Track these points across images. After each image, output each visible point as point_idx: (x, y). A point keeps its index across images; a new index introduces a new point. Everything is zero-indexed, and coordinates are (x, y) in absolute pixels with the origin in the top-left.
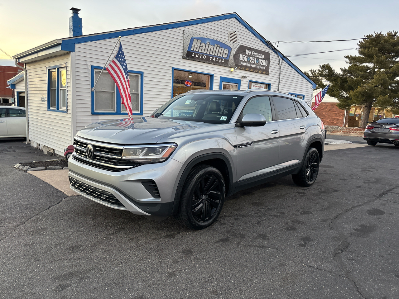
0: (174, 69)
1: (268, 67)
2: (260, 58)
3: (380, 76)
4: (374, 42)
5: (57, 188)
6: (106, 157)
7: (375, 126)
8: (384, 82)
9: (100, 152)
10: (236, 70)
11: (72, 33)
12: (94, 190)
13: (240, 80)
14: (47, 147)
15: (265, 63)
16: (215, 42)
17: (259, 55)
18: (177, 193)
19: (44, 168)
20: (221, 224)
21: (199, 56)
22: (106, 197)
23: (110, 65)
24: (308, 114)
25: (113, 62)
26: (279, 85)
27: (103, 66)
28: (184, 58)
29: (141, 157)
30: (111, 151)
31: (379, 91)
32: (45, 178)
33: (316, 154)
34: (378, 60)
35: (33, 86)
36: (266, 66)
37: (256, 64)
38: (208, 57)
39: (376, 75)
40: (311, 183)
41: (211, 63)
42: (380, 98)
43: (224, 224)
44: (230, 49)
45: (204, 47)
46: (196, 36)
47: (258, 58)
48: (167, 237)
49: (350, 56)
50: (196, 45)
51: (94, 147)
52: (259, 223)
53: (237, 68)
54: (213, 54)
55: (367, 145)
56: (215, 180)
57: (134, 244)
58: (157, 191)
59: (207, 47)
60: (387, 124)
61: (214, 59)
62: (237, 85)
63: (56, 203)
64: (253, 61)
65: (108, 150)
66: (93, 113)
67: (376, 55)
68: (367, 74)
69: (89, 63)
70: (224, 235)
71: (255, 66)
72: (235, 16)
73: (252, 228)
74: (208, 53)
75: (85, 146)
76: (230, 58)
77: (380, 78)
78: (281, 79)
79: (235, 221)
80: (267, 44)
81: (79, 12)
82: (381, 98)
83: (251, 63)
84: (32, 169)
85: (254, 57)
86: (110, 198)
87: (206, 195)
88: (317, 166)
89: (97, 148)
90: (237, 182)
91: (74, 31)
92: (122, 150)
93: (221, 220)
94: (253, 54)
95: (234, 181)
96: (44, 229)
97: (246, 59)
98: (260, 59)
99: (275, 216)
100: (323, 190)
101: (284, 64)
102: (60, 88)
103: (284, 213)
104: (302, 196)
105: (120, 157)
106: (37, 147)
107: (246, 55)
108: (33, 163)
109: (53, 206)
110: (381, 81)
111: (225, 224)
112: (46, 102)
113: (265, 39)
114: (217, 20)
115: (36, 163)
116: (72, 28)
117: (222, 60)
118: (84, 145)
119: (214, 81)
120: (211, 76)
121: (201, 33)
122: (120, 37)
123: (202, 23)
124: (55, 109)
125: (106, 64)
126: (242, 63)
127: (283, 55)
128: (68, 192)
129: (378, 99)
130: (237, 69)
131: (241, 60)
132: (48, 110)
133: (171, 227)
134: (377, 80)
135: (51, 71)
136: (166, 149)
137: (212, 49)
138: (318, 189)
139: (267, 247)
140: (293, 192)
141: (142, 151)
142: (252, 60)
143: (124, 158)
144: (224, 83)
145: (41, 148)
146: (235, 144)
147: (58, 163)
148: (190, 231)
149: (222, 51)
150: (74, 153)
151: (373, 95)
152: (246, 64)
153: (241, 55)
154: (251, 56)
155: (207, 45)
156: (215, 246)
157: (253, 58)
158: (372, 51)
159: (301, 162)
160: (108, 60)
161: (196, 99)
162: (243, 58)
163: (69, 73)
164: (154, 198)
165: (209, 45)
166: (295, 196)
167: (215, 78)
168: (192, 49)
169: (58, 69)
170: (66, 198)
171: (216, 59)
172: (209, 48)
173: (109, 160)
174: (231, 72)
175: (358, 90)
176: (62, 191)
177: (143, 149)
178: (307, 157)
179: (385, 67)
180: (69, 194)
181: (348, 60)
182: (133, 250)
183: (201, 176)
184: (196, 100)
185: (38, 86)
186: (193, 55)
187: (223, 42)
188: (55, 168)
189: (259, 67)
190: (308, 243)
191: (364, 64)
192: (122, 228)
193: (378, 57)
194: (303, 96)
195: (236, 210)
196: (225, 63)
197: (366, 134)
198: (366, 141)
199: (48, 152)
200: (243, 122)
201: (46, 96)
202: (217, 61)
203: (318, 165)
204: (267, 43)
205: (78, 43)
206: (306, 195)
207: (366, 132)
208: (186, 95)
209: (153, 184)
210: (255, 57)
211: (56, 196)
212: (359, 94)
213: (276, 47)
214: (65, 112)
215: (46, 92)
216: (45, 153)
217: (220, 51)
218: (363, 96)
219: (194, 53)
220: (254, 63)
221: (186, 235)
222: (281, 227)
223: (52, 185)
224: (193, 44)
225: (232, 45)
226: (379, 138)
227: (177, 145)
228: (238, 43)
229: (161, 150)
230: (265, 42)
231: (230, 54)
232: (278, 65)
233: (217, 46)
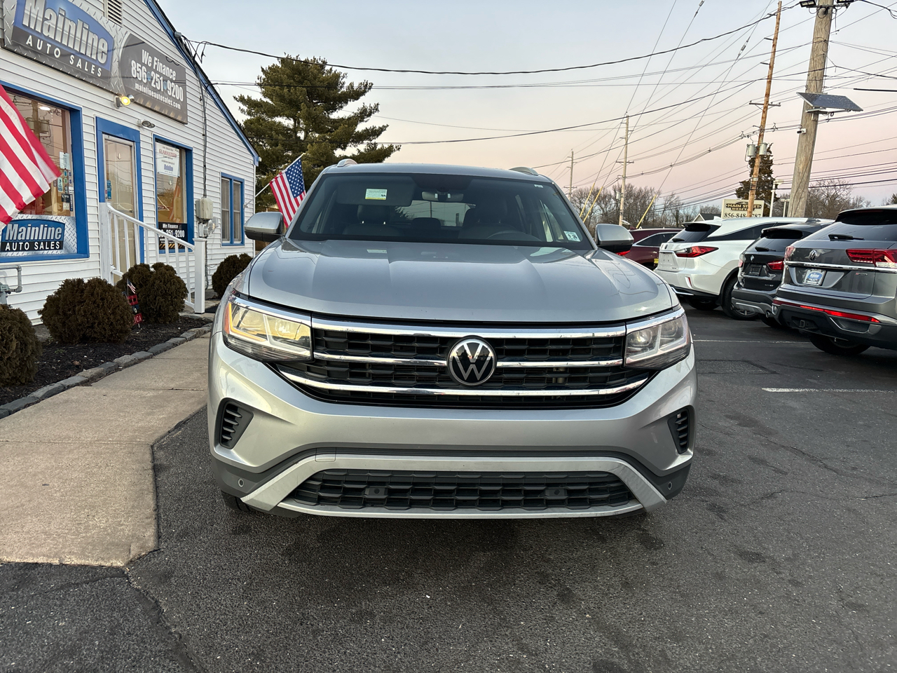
1: (184, 105)
2: (169, 78)
4: (296, 76)
13: (138, 133)
15: (178, 92)
16: (78, 14)
17: (167, 71)
21: (45, 47)
26: (205, 151)
28: (7, 47)
29: (659, 350)
34: (310, 114)
36: (182, 100)
37: (163, 93)
38: (66, 53)
41: (71, 72)
44: (110, 41)
45: (54, 21)
47: (165, 78)
49: (246, 98)
50: (33, 10)
53: (131, 97)
54: (77, 48)
58: (686, 435)
59: (60, 24)
61: (79, 64)
62: (132, 144)
64: (157, 84)
71: (157, 96)
74: (65, 42)
76: (113, 68)
78: (207, 139)
80: (180, 43)
83: (155, 90)
85: (158, 73)
94: (155, 63)
97: (143, 75)
98: (174, 79)
101: (210, 103)
107: (142, 64)
113: (175, 31)
117: (96, 70)
119: (83, 128)
126: (137, 86)
127: (207, 77)
131: (135, 76)
137: (73, 32)
142: (155, 82)
144: (105, 137)
149: (95, 44)
152: (145, 90)
153: (133, 62)
154: (152, 68)
155: (61, 19)
158: (297, 94)
162: (139, 72)
165: (65, 17)
167: (85, 120)
168: (26, 22)
171: (83, 64)
172: (67, 28)
174: (118, 106)
179: (319, 129)
181: (245, 108)
186: (29, 42)
187: (95, 18)
189: (169, 102)
191: (278, 119)
194: (241, 182)
202: (86, 69)
204: (177, 40)
209: (682, 417)
210: (160, 74)
217: (90, 41)
219: (30, 37)
220: (159, 88)
224: (27, 7)
225: (113, 29)
228: (126, 29)
230: (175, 37)
231: (113, 54)
232: (200, 103)
233: (83, 26)
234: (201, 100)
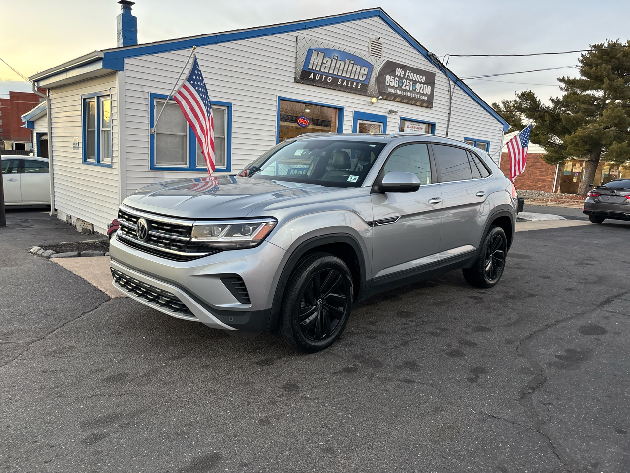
0: (281, 99)
1: (431, 97)
2: (418, 82)
3: (613, 112)
4: (605, 57)
5: (95, 285)
6: (166, 239)
7: (602, 192)
8: (619, 121)
9: (157, 231)
10: (379, 101)
11: (121, 41)
12: (149, 289)
13: (386, 117)
14: (83, 221)
15: (427, 89)
16: (347, 56)
17: (417, 77)
18: (276, 295)
19: (76, 253)
20: (346, 345)
21: (321, 77)
22: (167, 300)
23: (180, 93)
24: (490, 173)
25: (184, 87)
26: (448, 124)
27: (168, 93)
28: (296, 81)
29: (221, 238)
30: (174, 228)
31: (612, 135)
32: (77, 269)
33: (502, 237)
34: (611, 86)
35: (59, 125)
36: (429, 94)
37: (412, 91)
38: (335, 79)
39: (607, 110)
40: (492, 282)
41: (339, 88)
42: (614, 147)
43: (351, 345)
44: (370, 67)
45: (329, 63)
46: (316, 46)
47: (415, 82)
48: (261, 363)
49: (566, 79)
50: (316, 60)
51: (149, 222)
52: (405, 344)
53: (381, 97)
54: (344, 75)
55: (589, 222)
56: (337, 277)
57: (209, 374)
58: (245, 293)
59: (333, 64)
60: (622, 189)
61: (345, 83)
62: (381, 124)
63: (91, 309)
64: (407, 87)
65: (169, 228)
66: (153, 168)
67: (608, 76)
68: (592, 107)
69: (146, 89)
70: (349, 361)
71: (410, 95)
72: (379, 13)
73: (395, 352)
74: (335, 73)
75: (135, 220)
76: (370, 82)
77: (613, 115)
78: (451, 116)
79: (368, 340)
81: (132, 7)
82: (615, 146)
83: (404, 90)
84: (57, 254)
85: (409, 80)
86: (173, 302)
87: (323, 299)
88: (503, 257)
89: (153, 224)
90: (372, 280)
91: (124, 37)
92: (191, 228)
93: (346, 339)
94: (407, 74)
95: (368, 278)
96: (72, 347)
97: (396, 83)
98: (418, 84)
99: (432, 333)
100: (512, 294)
101: (458, 92)
102: (102, 129)
103: (446, 330)
104: (476, 303)
105: (188, 239)
106: (67, 220)
107: (396, 76)
108: (59, 246)
109: (88, 312)
110: (615, 119)
111: (353, 344)
112: (81, 151)
113: (428, 51)
114: (349, 21)
115: (63, 245)
116: (122, 33)
117: (357, 85)
118: (133, 219)
119: (345, 118)
120: (340, 110)
121: (324, 41)
122: (195, 48)
123: (326, 25)
124: (94, 161)
125: (173, 90)
126: (389, 90)
127: (456, 76)
128: (111, 292)
129: (611, 148)
130: (381, 99)
131: (388, 84)
132: (83, 163)
133: (267, 348)
134: (608, 117)
135: (87, 101)
136: (260, 227)
137: (342, 67)
139: (416, 382)
140: (463, 296)
141: (222, 230)
142: (406, 85)
143: (194, 240)
144: (361, 121)
145: (73, 223)
146: (370, 219)
147: (98, 247)
148: (297, 355)
149: (358, 71)
150: (119, 232)
151: (601, 143)
152: (396, 91)
153: (388, 76)
154: (404, 78)
155: (334, 61)
156: (334, 378)
157: (408, 81)
158: (601, 71)
159: (478, 249)
160: (176, 84)
161: (310, 147)
162: (392, 82)
163: (115, 104)
164: (240, 303)
165: (337, 60)
166: (466, 302)
167: (345, 113)
168: (310, 67)
169: (98, 97)
170: (108, 300)
171: (347, 83)
172: (338, 65)
173: (172, 243)
174: (372, 103)
175: (577, 133)
176: (102, 289)
177: (224, 226)
178: (486, 241)
179: (622, 97)
180: (113, 294)
181: (563, 85)
182: (208, 383)
183: (315, 270)
184: (310, 150)
185: (69, 124)
186: (312, 76)
187: (359, 56)
188: (93, 254)
189: (417, 96)
190: (481, 377)
191: (588, 92)
192: (192, 349)
193: (611, 80)
194: (488, 144)
195: (370, 323)
196: (362, 90)
197: (587, 205)
198: (587, 216)
199: (83, 229)
200: (384, 185)
201: (81, 140)
202: (349, 86)
203: (505, 255)
204: (431, 58)
205: (129, 57)
206: (484, 302)
207: (587, 202)
208: (296, 141)
209: (239, 281)
210: (411, 80)
211: (93, 297)
212: (579, 140)
213: (445, 64)
214: (109, 166)
215: (80, 135)
216: (79, 229)
217: (354, 70)
218: (586, 143)
219: (312, 74)
220: (408, 89)
221: (291, 361)
222: (440, 352)
223: (87, 280)
224: (312, 59)
225: (374, 60)
226: (609, 211)
227: (277, 221)
228: (384, 58)
229: (251, 228)
230: (428, 55)
231: (371, 74)
232: (448, 93)
233: (350, 62)
234: (449, 91)
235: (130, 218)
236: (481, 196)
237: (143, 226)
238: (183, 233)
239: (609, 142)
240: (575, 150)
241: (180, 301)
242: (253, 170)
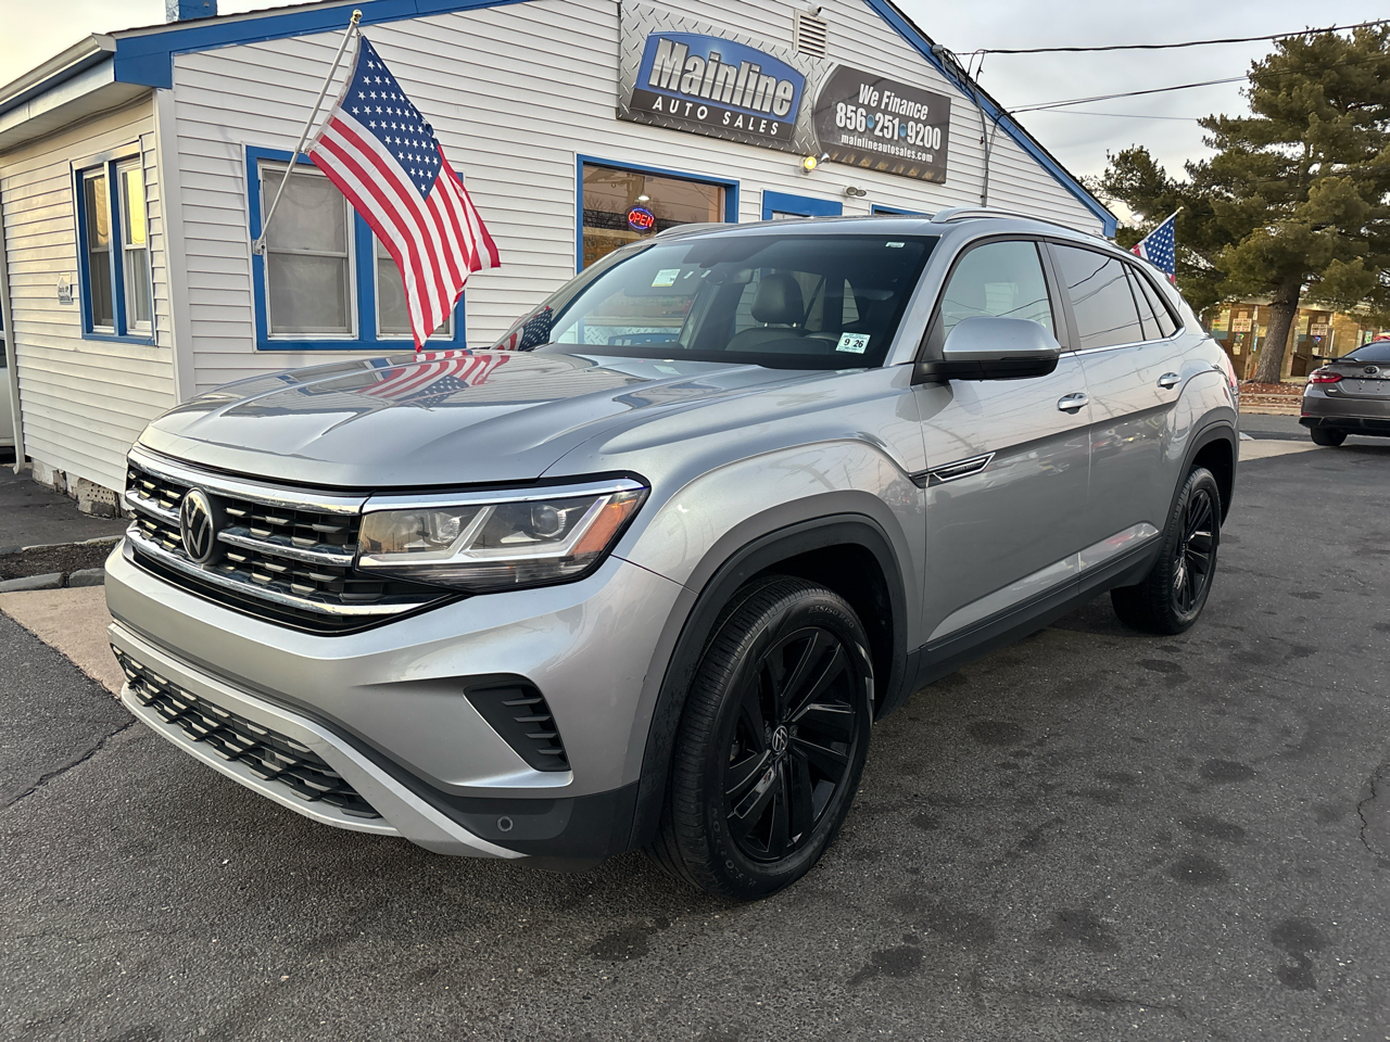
0: (585, 163)
1: (942, 154)
2: (913, 119)
3: (1331, 190)
4: (1309, 65)
5: (95, 675)
6: (276, 560)
7: (1344, 372)
8: (1345, 212)
9: (244, 530)
10: (823, 166)
12: (227, 722)
14: (93, 484)
15: (932, 137)
16: (741, 54)
17: (909, 108)
19: (55, 577)
20: (860, 855)
21: (682, 108)
22: (288, 764)
23: (326, 141)
24: (1178, 325)
25: (336, 124)
27: (291, 147)
28: (622, 117)
29: (458, 554)
30: (298, 522)
31: (1330, 245)
32: (50, 626)
33: (1210, 496)
34: (1324, 131)
35: (24, 243)
36: (937, 148)
37: (897, 141)
38: (716, 111)
39: (1319, 188)
40: (1189, 618)
42: (1333, 271)
43: (872, 855)
44: (799, 81)
45: (700, 71)
46: (666, 28)
47: (904, 119)
48: (607, 951)
49: (1218, 120)
50: (667, 63)
51: (219, 501)
52: (1033, 840)
54: (736, 101)
55: (1311, 445)
56: (833, 648)
58: (552, 735)
59: (710, 75)
61: (739, 123)
63: (74, 758)
64: (885, 130)
65: (283, 521)
67: (1317, 109)
68: (1287, 184)
69: (236, 137)
70: (886, 923)
71: (893, 150)
73: (1013, 876)
74: (716, 97)
75: (176, 496)
76: (800, 119)
77: (1332, 198)
78: (988, 201)
79: (919, 835)
80: (940, 61)
82: (1336, 268)
83: (881, 140)
85: (890, 113)
86: (305, 770)
87: (788, 725)
88: (1209, 547)
89: (229, 510)
90: (922, 651)
92: (355, 520)
93: (851, 833)
94: (885, 100)
95: (912, 645)
97: (859, 121)
98: (911, 123)
99: (1097, 796)
101: (1003, 144)
102: (126, 246)
103: (1126, 779)
104: (1170, 683)
105: (348, 559)
106: (56, 484)
107: (859, 106)
108: (19, 555)
109: (60, 772)
110: (1337, 206)
111: (878, 853)
112: (77, 306)
113: (933, 44)
115: (29, 554)
118: (169, 493)
120: (730, 188)
121: (687, 16)
124: (111, 330)
125: (305, 138)
126: (845, 139)
127: (998, 105)
129: (1327, 272)
130: (827, 161)
131: (842, 125)
132: (83, 337)
133: (619, 886)
134: (1319, 204)
135: (86, 176)
136: (593, 511)
137: (731, 80)
138: (1225, 644)
139: (1123, 1001)
140: (1125, 662)
141: (464, 524)
142: (883, 127)
143: (365, 561)
144: (780, 217)
145: (70, 490)
146: (915, 467)
148: (719, 908)
149: (770, 91)
150: (133, 533)
151: (1306, 262)
152: (860, 142)
153: (841, 105)
154: (878, 108)
155: (712, 67)
156: (857, 1002)
157: (887, 117)
158: (1301, 97)
159: (1161, 534)
160: (311, 123)
161: (704, 257)
162: (850, 118)
163: (153, 177)
164: (534, 771)
165: (719, 62)
166: (1141, 682)
167: (742, 197)
168: (654, 81)
169: (113, 164)
170: (126, 727)
171: (746, 122)
172: (721, 78)
173: (294, 572)
174: (806, 171)
175: (1251, 242)
177: (469, 512)
178: (1179, 509)
179: (1350, 156)
181: (1212, 135)
183: (768, 638)
184: (705, 266)
185: (45, 240)
186: (658, 105)
187: (772, 54)
189: (910, 154)
190: (1317, 963)
191: (1271, 148)
193: (1324, 119)
195: (910, 768)
196: (780, 138)
197: (1309, 405)
198: (1308, 431)
199: (94, 503)
200: (948, 359)
201: (76, 279)
202: (751, 128)
203: (1216, 540)
204: (939, 58)
205: (185, 50)
206: (1188, 678)
207: (1309, 397)
208: (653, 246)
209: (527, 697)
210: (895, 115)
211: (82, 719)
212: (1257, 258)
213: (973, 75)
214: (150, 342)
215: (73, 264)
216: (85, 506)
217: (761, 88)
218: (1270, 263)
220: (889, 136)
221: (702, 934)
222: (1148, 865)
223: (74, 660)
224: (658, 61)
225: (807, 65)
226: (1362, 416)
227: (647, 486)
229: (563, 513)
230: (933, 54)
231: (801, 100)
232: (978, 146)
233: (750, 70)
234: (982, 142)
235: (161, 488)
236: (1170, 386)
237: (200, 515)
238: (329, 538)
239: (1322, 261)
240: (1247, 281)
241: (329, 768)
242: (535, 333)
